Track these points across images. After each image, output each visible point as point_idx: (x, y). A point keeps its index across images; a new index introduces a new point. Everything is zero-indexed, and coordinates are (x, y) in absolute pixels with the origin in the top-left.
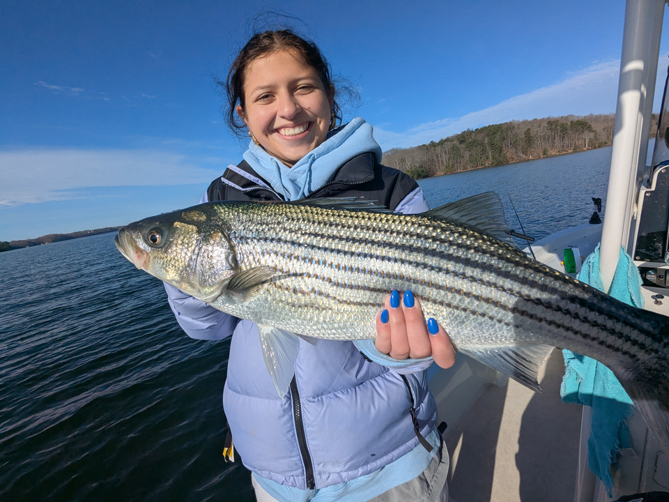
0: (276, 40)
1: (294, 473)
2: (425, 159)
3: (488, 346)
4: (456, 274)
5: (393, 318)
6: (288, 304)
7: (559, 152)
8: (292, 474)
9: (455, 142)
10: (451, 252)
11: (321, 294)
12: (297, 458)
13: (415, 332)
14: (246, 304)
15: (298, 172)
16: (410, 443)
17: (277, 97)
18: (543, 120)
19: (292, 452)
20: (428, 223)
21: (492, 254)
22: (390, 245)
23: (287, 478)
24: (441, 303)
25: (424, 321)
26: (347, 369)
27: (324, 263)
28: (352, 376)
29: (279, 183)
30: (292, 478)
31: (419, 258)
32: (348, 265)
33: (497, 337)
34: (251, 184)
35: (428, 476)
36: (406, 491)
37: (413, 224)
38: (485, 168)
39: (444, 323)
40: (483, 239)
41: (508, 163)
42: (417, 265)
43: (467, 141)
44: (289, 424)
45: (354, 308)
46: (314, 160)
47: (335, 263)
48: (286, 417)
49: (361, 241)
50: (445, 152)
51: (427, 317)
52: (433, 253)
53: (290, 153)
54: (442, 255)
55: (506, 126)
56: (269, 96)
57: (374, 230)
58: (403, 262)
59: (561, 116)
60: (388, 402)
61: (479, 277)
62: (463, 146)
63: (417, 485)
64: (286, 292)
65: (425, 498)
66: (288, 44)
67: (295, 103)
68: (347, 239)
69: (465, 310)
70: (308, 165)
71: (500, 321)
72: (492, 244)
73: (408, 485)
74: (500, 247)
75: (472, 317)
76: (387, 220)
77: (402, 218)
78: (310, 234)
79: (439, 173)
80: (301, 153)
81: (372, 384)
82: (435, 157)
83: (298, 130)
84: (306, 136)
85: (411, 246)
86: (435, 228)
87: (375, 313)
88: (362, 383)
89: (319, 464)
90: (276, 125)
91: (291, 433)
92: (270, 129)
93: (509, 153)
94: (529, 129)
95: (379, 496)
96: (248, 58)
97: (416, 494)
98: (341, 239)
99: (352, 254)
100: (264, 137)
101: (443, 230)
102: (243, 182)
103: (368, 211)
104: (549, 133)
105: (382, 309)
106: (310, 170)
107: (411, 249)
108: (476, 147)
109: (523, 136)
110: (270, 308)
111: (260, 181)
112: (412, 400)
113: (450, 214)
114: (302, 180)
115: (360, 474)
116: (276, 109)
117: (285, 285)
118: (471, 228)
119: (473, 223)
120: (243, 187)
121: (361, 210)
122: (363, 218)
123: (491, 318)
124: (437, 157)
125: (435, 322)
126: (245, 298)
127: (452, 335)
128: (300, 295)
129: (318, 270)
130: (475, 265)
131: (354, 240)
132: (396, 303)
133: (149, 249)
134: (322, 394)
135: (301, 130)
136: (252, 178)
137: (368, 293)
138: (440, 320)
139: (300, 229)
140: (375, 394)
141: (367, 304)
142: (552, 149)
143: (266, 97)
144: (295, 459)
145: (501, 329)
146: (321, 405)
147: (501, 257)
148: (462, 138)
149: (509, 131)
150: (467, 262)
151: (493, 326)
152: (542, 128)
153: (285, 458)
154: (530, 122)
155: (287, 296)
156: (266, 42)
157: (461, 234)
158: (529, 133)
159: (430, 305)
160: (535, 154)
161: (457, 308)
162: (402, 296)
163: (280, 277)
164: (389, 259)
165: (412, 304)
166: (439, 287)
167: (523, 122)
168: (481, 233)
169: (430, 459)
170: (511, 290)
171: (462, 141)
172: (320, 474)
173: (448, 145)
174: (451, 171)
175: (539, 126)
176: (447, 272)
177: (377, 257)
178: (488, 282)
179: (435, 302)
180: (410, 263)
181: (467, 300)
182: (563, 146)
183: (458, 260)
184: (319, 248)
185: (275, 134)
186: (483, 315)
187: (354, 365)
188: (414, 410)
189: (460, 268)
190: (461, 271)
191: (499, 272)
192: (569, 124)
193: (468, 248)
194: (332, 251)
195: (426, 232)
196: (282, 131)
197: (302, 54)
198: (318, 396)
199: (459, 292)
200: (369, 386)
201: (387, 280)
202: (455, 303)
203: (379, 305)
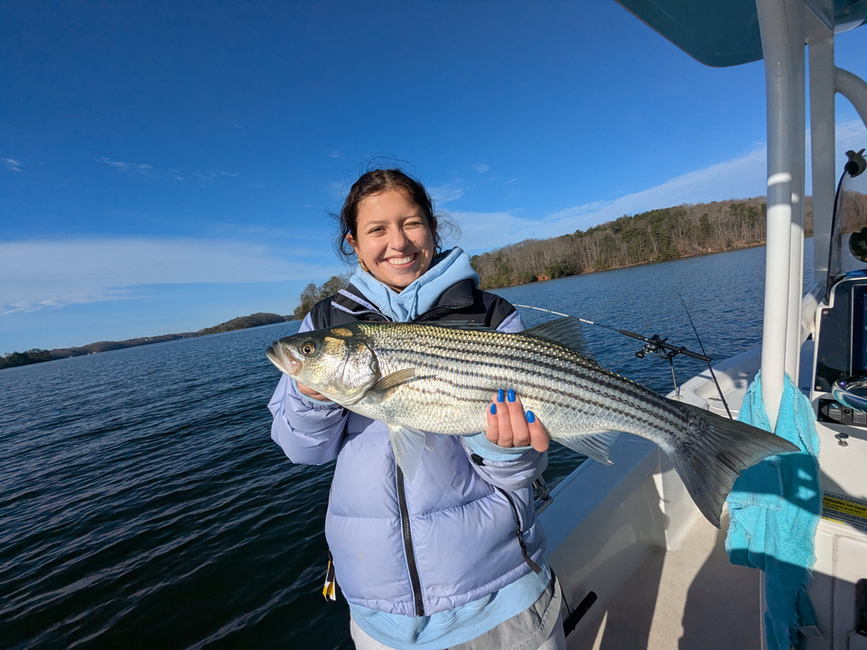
0: (387, 180)
1: (403, 598)
2: (569, 252)
3: (573, 434)
4: (546, 376)
5: (500, 411)
6: (418, 402)
7: (748, 243)
8: (400, 599)
9: (608, 231)
10: (542, 360)
11: (444, 393)
12: (406, 581)
13: (516, 420)
14: (383, 404)
15: (406, 297)
16: (519, 569)
17: (388, 230)
18: (724, 203)
19: (401, 574)
20: (525, 339)
21: (572, 362)
22: (496, 355)
23: (396, 605)
24: (536, 398)
25: (524, 413)
26: (454, 485)
27: (447, 369)
28: (458, 493)
29: (388, 307)
30: (401, 604)
31: (518, 364)
32: (465, 370)
33: (579, 425)
34: (361, 307)
35: (539, 609)
36: (516, 625)
37: (513, 340)
38: (649, 263)
39: (538, 414)
40: (565, 351)
41: (679, 257)
42: (517, 369)
43: (624, 231)
44: (399, 544)
45: (469, 403)
46: (420, 287)
47: (455, 368)
48: (396, 536)
49: (473, 352)
50: (596, 244)
51: (526, 410)
52: (529, 361)
53: (398, 280)
54: (535, 362)
55: (675, 211)
56: (381, 229)
57: (483, 345)
58: (506, 367)
59: (748, 197)
60: (494, 522)
61: (563, 378)
62: (619, 235)
63: (528, 618)
64: (417, 392)
65: (536, 633)
66: (397, 184)
67: (405, 237)
68: (464, 351)
69: (554, 403)
70: (414, 291)
71: (580, 411)
72: (572, 355)
73: (518, 617)
74: (578, 357)
75: (560, 408)
76: (493, 337)
77: (504, 336)
78: (436, 347)
79: (587, 270)
80: (408, 280)
81: (478, 504)
82: (582, 249)
83: (405, 260)
84: (413, 265)
85: (512, 356)
86: (530, 343)
87: (486, 408)
88: (468, 503)
89: (428, 588)
90: (386, 256)
91: (400, 553)
92: (381, 258)
93: (680, 244)
94: (706, 214)
95: (489, 632)
96: (363, 194)
97: (527, 628)
98: (459, 351)
99: (468, 362)
100: (375, 265)
101: (536, 344)
102: (355, 306)
103: (478, 330)
104: (733, 219)
105: (491, 404)
106: (417, 296)
107: (512, 358)
108: (636, 237)
109: (699, 224)
110: (402, 407)
111: (370, 305)
112: (519, 523)
113: (540, 333)
114: (409, 305)
115: (469, 598)
116: (387, 241)
117: (416, 387)
118: (556, 343)
119: (558, 340)
120: (354, 311)
121: (472, 330)
122: (475, 335)
123: (574, 409)
124: (585, 249)
125: (532, 414)
126: (382, 398)
127: (546, 425)
128: (428, 394)
129: (442, 374)
130: (560, 369)
131: (468, 352)
132: (502, 399)
133: (303, 359)
134: (431, 511)
135: (409, 259)
136: (362, 302)
137: (480, 391)
138: (535, 412)
139: (427, 343)
140: (482, 514)
141: (479, 401)
142: (738, 240)
143: (378, 229)
144: (404, 582)
145: (581, 417)
146: (430, 522)
147: (578, 364)
148: (618, 226)
149: (680, 217)
150: (554, 367)
151: (576, 415)
152: (723, 212)
153: (393, 581)
154: (707, 206)
155: (417, 396)
156: (378, 181)
157: (549, 348)
158: (706, 220)
159: (527, 400)
160: (716, 247)
161: (548, 402)
162: (506, 394)
163: (412, 380)
164: (496, 366)
165: (514, 400)
166: (534, 386)
167: (698, 206)
168: (564, 347)
169: (541, 591)
170: (586, 387)
171: (618, 230)
172: (429, 599)
173: (599, 236)
174: (603, 267)
175: (720, 211)
176: (540, 374)
177: (486, 364)
178: (570, 382)
179: (531, 397)
180: (512, 368)
181: (555, 395)
182: (753, 236)
183: (547, 365)
184: (442, 358)
185: (385, 263)
186: (568, 406)
187: (460, 483)
188: (521, 533)
189: (548, 371)
190: (550, 374)
191: (577, 374)
192: (760, 207)
193: (554, 357)
194: (452, 359)
195: (523, 346)
196: (391, 261)
197: (410, 194)
198: (427, 513)
199: (549, 389)
200: (476, 505)
201: (494, 382)
202: (546, 398)
203: (489, 402)
